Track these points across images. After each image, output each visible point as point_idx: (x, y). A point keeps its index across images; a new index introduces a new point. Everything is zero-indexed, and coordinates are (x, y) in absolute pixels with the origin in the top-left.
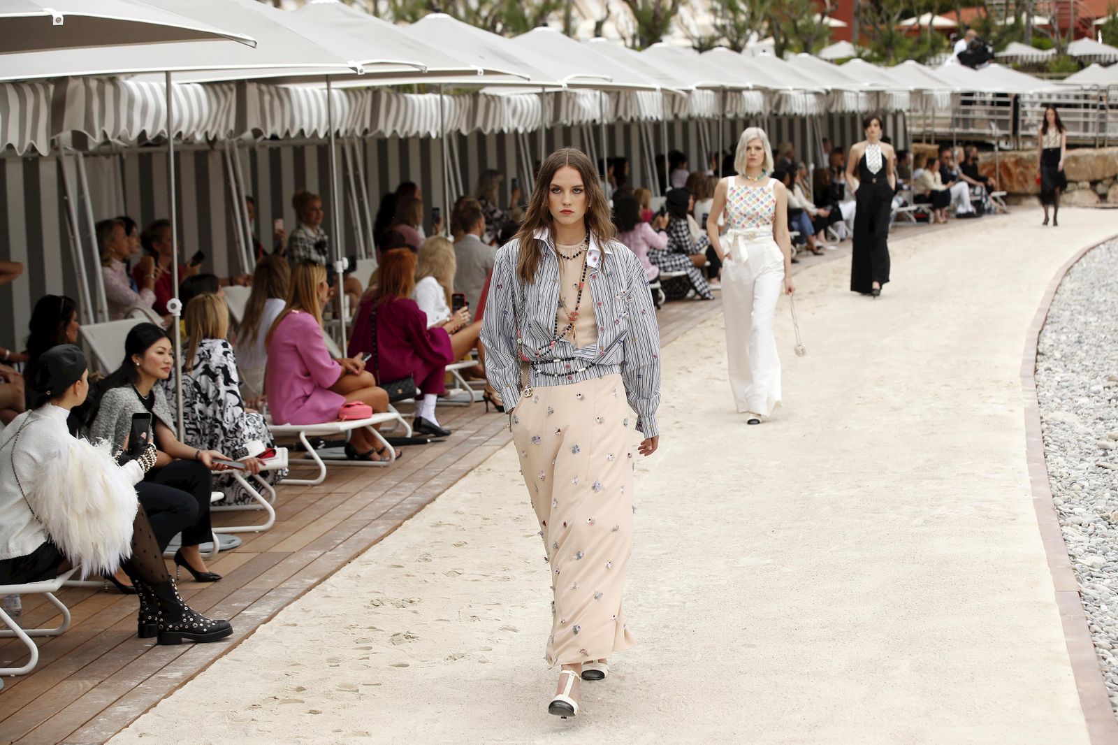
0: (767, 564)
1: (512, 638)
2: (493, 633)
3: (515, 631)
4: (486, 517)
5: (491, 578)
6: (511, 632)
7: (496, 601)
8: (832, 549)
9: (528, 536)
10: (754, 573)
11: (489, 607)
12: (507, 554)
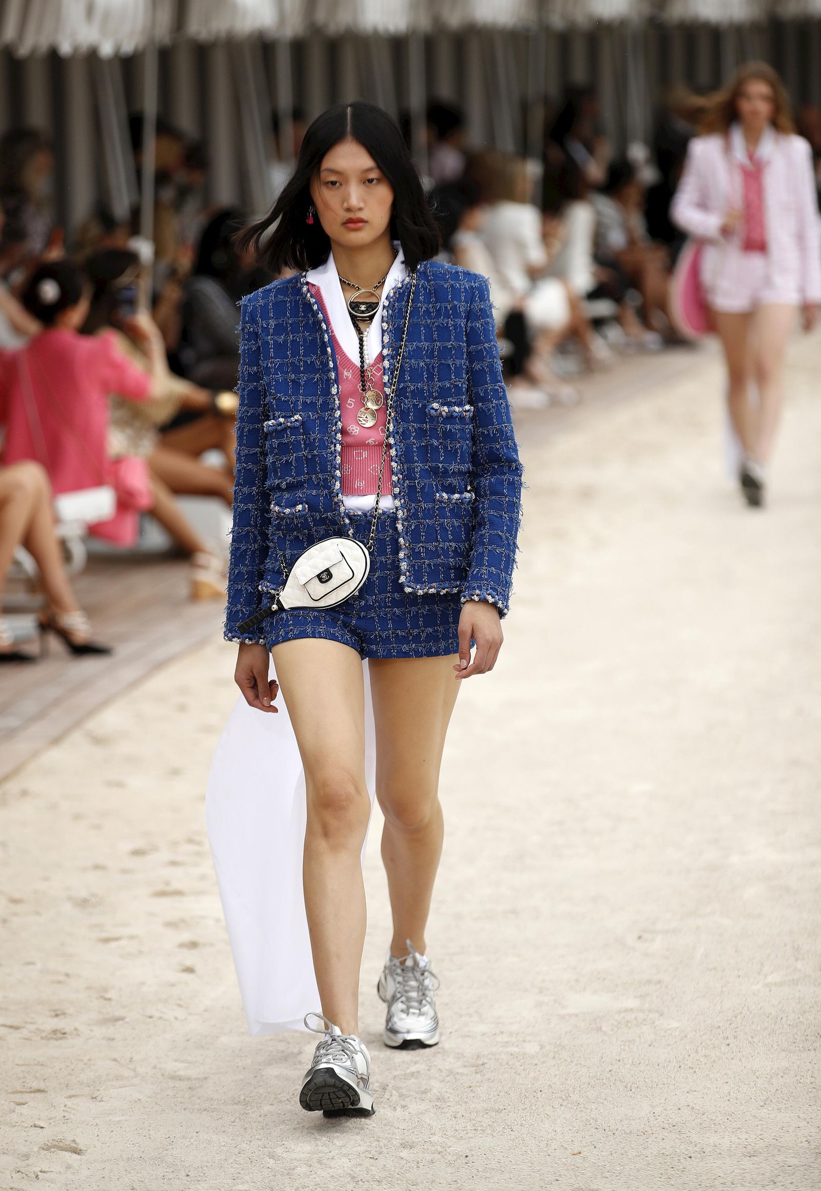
0: (626, 1010)
1: (69, 1167)
2: (27, 1156)
3: (77, 1151)
4: (17, 896)
5: (24, 1033)
6: (67, 1155)
7: (35, 1085)
8: (770, 979)
9: (107, 940)
10: (600, 1029)
11: (18, 1098)
12: (61, 978)
